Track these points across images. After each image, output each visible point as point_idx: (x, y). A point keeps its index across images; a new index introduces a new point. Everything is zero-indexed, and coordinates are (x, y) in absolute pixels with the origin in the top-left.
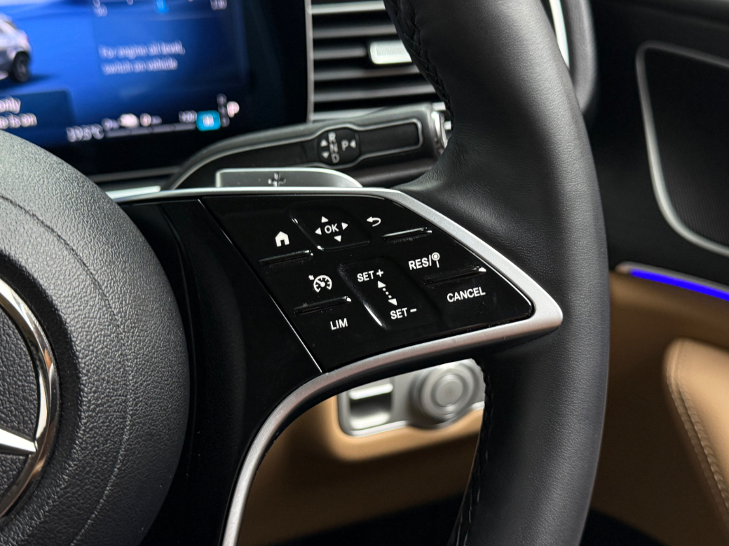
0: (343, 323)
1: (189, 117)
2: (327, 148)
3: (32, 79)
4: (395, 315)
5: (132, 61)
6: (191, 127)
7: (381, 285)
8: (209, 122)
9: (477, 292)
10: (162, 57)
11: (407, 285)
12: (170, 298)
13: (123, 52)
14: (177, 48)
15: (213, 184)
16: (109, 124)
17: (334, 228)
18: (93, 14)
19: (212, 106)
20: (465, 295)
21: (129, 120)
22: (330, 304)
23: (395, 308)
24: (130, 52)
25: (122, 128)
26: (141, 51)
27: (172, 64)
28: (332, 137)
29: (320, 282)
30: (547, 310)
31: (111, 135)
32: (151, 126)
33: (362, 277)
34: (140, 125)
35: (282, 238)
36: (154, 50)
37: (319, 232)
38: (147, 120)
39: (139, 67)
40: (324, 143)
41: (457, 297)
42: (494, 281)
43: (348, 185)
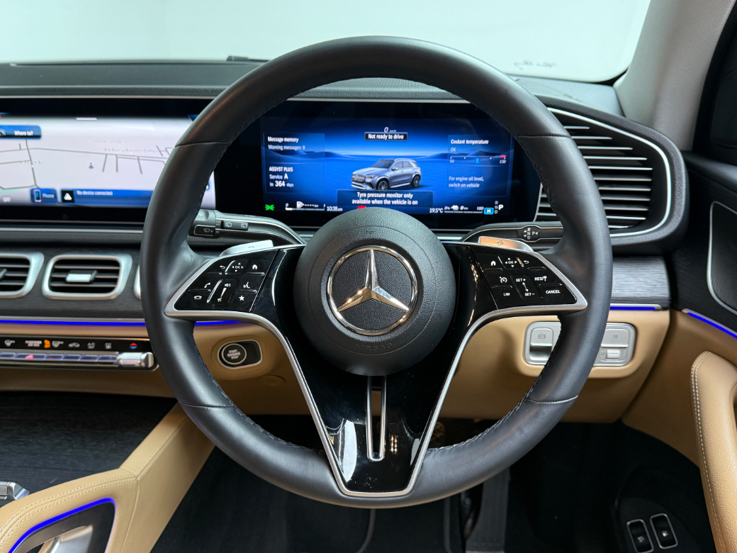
0: (508, 294)
1: (481, 208)
2: (526, 234)
3: (419, 187)
4: (527, 295)
5: (461, 183)
6: (481, 212)
7: (524, 284)
8: (489, 211)
9: (557, 292)
10: (474, 182)
11: (533, 285)
12: (453, 276)
13: (457, 179)
14: (481, 179)
15: (477, 241)
16: (446, 208)
17: (512, 262)
18: (449, 162)
19: (492, 205)
20: (553, 292)
21: (455, 207)
22: (505, 287)
23: (527, 292)
24: (461, 179)
25: (452, 210)
26: (466, 179)
27: (478, 185)
28: (529, 229)
29: (503, 279)
30: (582, 302)
31: (446, 212)
32: (463, 210)
33: (518, 280)
34: (459, 210)
35: (493, 263)
36: (471, 179)
37: (506, 263)
38: (462, 208)
39: (463, 185)
40: (525, 231)
41: (549, 292)
42: (564, 289)
43: (528, 249)
